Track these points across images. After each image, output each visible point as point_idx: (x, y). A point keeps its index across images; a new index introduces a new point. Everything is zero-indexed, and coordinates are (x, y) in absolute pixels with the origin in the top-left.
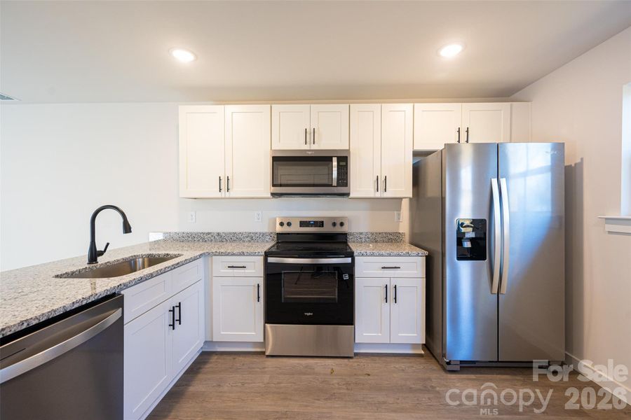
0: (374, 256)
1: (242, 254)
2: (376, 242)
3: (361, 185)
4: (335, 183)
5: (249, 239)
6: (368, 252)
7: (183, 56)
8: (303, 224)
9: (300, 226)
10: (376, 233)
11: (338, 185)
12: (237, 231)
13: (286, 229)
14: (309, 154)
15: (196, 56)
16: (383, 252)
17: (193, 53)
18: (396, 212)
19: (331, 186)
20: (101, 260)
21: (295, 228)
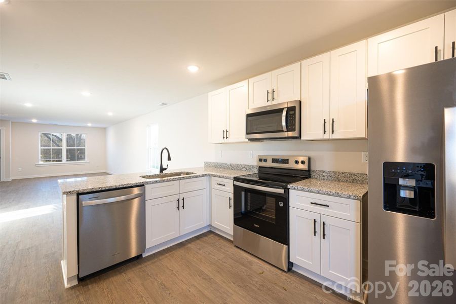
0: (304, 191)
1: (223, 177)
2: (339, 181)
3: (311, 129)
4: (285, 129)
5: (245, 169)
6: (299, 187)
7: (193, 69)
8: (274, 161)
9: (272, 162)
10: (339, 173)
11: (288, 130)
12: (239, 163)
13: (263, 164)
14: (268, 109)
15: (199, 68)
16: (312, 189)
17: (197, 66)
18: (363, 153)
19: (282, 131)
20: (164, 172)
21: (269, 164)
